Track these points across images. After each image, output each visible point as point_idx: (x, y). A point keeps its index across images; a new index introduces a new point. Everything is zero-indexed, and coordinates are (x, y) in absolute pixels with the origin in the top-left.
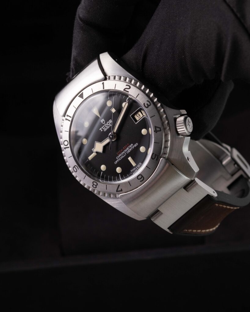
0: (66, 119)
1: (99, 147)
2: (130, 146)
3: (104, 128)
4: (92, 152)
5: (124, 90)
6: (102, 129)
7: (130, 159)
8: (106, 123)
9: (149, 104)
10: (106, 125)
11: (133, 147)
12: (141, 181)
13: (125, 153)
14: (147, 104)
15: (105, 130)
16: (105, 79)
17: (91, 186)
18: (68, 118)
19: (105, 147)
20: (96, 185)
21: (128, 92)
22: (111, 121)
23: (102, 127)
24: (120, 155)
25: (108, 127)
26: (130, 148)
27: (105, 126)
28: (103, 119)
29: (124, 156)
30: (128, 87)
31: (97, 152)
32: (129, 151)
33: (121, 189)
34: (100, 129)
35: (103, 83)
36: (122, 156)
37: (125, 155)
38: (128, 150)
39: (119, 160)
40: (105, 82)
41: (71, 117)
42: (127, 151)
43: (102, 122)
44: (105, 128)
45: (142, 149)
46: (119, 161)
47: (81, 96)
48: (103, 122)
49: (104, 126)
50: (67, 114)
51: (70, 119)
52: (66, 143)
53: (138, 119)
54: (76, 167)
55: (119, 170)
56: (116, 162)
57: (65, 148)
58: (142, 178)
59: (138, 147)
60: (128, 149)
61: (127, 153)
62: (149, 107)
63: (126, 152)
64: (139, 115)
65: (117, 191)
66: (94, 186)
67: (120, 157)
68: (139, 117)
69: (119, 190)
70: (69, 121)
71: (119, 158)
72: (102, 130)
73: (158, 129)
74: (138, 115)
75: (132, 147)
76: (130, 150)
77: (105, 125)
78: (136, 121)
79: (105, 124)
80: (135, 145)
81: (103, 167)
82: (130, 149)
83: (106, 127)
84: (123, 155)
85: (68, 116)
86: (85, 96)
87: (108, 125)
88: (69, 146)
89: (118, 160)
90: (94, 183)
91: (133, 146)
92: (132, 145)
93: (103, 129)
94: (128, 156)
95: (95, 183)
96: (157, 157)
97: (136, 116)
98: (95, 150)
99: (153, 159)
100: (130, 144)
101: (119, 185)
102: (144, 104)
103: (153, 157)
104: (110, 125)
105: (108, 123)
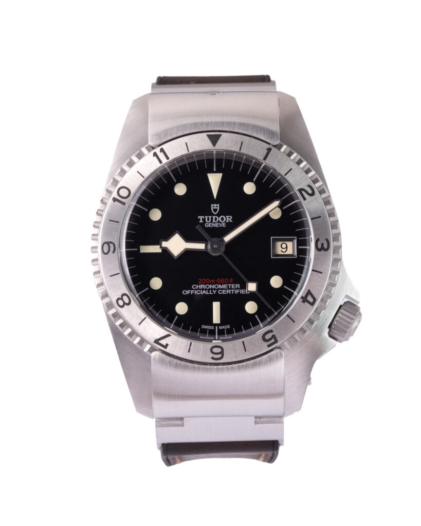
0: (155, 154)
1: (176, 245)
2: (233, 286)
3: (208, 220)
4: (157, 243)
5: (300, 190)
6: (204, 220)
7: (216, 306)
8: (218, 215)
9: (325, 246)
10: (216, 219)
11: (237, 292)
12: (213, 358)
13: (215, 289)
14: (322, 244)
15: (208, 225)
18: (161, 156)
19: (187, 253)
20: (125, 303)
21: (305, 199)
22: (229, 219)
23: (206, 217)
24: (201, 286)
25: (216, 225)
26: (231, 289)
27: (212, 219)
28: (218, 205)
29: (209, 292)
30: (309, 191)
31: (165, 251)
32: (224, 292)
33: (167, 345)
34: (201, 218)
35: (269, 150)
36: (206, 290)
37: (212, 292)
38: (224, 289)
39: (196, 292)
40: (274, 150)
41: (168, 158)
42: (222, 289)
43: (212, 208)
44: (211, 222)
45: (251, 307)
46: (193, 294)
47: (214, 139)
48: (215, 210)
49: (210, 217)
50: (163, 146)
51: (165, 161)
52: (124, 193)
53: (280, 253)
54: (111, 245)
56: (188, 292)
57: (114, 199)
58: (220, 356)
59: (246, 298)
60: (224, 286)
61: (217, 292)
62: (323, 251)
63: (218, 289)
64: (287, 247)
65: (157, 341)
66: (121, 303)
67: (200, 289)
68: (284, 250)
69: (161, 342)
70: (161, 162)
71: (196, 289)
72: (201, 221)
74: (284, 246)
75: (235, 289)
76: (229, 291)
77: (214, 217)
78: (275, 253)
79: (214, 215)
80: (242, 292)
81: (156, 283)
82: (228, 289)
83: (214, 221)
84: (209, 290)
85: (162, 150)
86: (220, 145)
87: (219, 222)
88: (126, 201)
89: (192, 292)
90: (125, 298)
91: (238, 288)
92: (238, 286)
93: (206, 221)
96: (273, 341)
97: (279, 244)
98: (165, 244)
99: (265, 340)
100: (235, 283)
101: (168, 336)
102: (317, 241)
103: (268, 337)
104: (224, 225)
105: (222, 219)
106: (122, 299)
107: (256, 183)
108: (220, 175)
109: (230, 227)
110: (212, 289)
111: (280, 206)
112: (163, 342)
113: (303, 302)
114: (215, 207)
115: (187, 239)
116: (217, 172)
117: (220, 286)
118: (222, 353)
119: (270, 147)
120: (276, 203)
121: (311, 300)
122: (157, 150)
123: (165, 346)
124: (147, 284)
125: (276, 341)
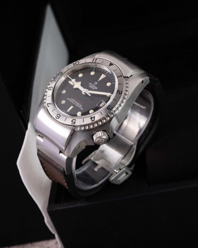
0: (94, 59)
1: (77, 85)
2: (80, 105)
5: (118, 90)
6: (90, 84)
7: (72, 107)
8: (95, 86)
9: (110, 109)
11: (80, 107)
12: (56, 117)
13: (75, 103)
14: (110, 108)
15: (90, 86)
16: (125, 77)
21: (117, 93)
22: (96, 88)
24: (73, 100)
25: (92, 88)
28: (97, 83)
29: (73, 103)
30: (120, 92)
31: (73, 85)
32: (77, 105)
33: (49, 106)
34: (90, 83)
35: (121, 76)
36: (73, 101)
41: (95, 61)
42: (77, 104)
43: (95, 83)
45: (79, 114)
47: (111, 64)
48: (95, 84)
49: (92, 85)
52: (77, 63)
54: (61, 73)
56: (69, 99)
57: (74, 64)
58: (58, 118)
59: (80, 111)
60: (78, 104)
62: (108, 109)
63: (76, 104)
67: (72, 100)
69: (48, 105)
70: (93, 61)
72: (89, 84)
73: (93, 119)
76: (78, 106)
77: (93, 85)
78: (98, 104)
80: (81, 108)
81: (64, 92)
83: (92, 86)
85: (96, 59)
87: (93, 87)
88: (76, 65)
89: (70, 100)
90: (51, 88)
91: (81, 107)
92: (82, 106)
94: (73, 105)
96: (74, 123)
98: (75, 83)
100: (82, 105)
101: (51, 104)
102: (109, 106)
103: (73, 121)
104: (93, 89)
105: (95, 87)
106: (50, 88)
107: (111, 84)
108: (105, 76)
109: (95, 90)
110: (75, 102)
113: (90, 118)
114: (96, 83)
116: (105, 75)
117: (77, 103)
119: (122, 75)
123: (48, 106)
124: (62, 91)
125: (74, 124)
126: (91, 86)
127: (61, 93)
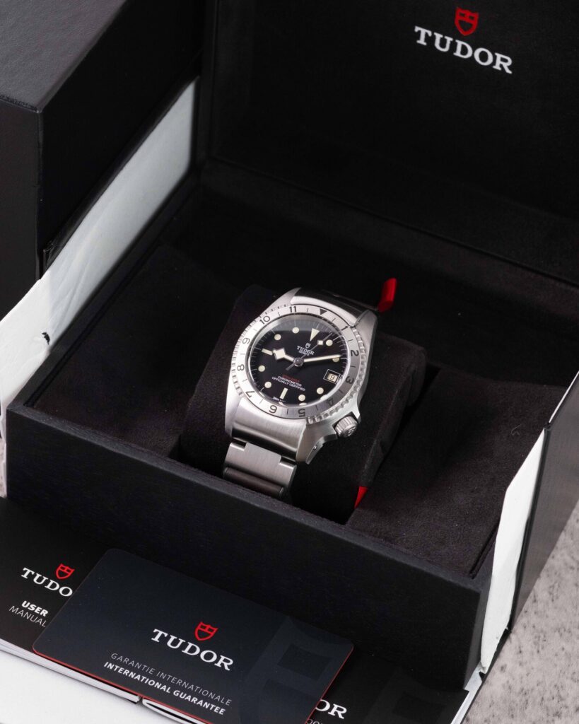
0: (291, 308)
1: (280, 354)
2: (298, 384)
4: (271, 350)
5: (352, 351)
6: (300, 349)
7: (285, 390)
8: (308, 349)
9: (351, 382)
10: (306, 350)
11: (299, 388)
12: (269, 411)
14: (350, 380)
15: (300, 352)
16: (352, 327)
17: (237, 365)
18: (293, 309)
19: (283, 360)
21: (352, 356)
24: (283, 378)
25: (304, 353)
30: (356, 353)
31: (274, 354)
34: (299, 347)
35: (347, 327)
37: (287, 383)
38: (293, 384)
39: (279, 380)
40: (349, 328)
41: (295, 311)
43: (307, 345)
45: (302, 397)
46: (277, 380)
47: (322, 312)
49: (303, 348)
50: (297, 306)
51: (293, 312)
52: (267, 319)
53: (330, 379)
54: (248, 340)
55: (268, 385)
56: (275, 378)
57: (261, 320)
58: (273, 411)
59: (302, 393)
60: (294, 383)
61: (289, 384)
62: (348, 384)
64: (334, 378)
65: (247, 393)
66: (239, 368)
67: (282, 380)
68: (332, 378)
70: (291, 312)
72: (298, 349)
74: (333, 376)
75: (299, 386)
78: (326, 378)
79: (306, 348)
80: (301, 389)
81: (262, 368)
82: (295, 385)
83: (304, 351)
84: (285, 381)
85: (295, 307)
86: (324, 315)
87: (307, 352)
88: (266, 323)
92: (301, 385)
94: (287, 386)
95: (242, 367)
97: (331, 375)
98: (275, 351)
99: (300, 413)
100: (300, 383)
101: (254, 392)
102: (348, 377)
103: (301, 411)
104: (308, 354)
105: (309, 351)
106: (240, 366)
107: (334, 342)
108: (318, 331)
109: (311, 356)
111: (340, 358)
112: (250, 394)
113: (327, 403)
114: (309, 345)
115: (287, 353)
116: (317, 329)
117: (291, 382)
118: (275, 410)
120: (338, 356)
121: (331, 404)
122: (293, 307)
123: (250, 397)
124: (257, 367)
125: (304, 416)
126: (302, 351)
127: (258, 371)
